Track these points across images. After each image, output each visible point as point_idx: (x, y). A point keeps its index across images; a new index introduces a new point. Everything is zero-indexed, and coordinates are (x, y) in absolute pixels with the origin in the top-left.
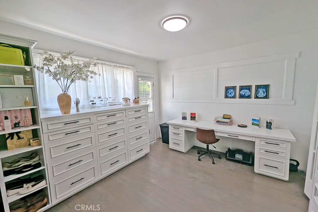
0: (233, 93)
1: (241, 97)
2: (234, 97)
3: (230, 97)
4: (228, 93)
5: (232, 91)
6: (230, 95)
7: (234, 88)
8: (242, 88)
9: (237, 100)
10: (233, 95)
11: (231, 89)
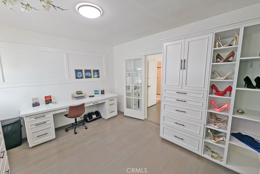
0: (81, 74)
1: (87, 77)
2: (82, 78)
3: (80, 78)
4: (78, 75)
5: (80, 73)
6: (79, 76)
7: (81, 71)
8: (86, 71)
9: (84, 79)
10: (81, 76)
11: (79, 71)
